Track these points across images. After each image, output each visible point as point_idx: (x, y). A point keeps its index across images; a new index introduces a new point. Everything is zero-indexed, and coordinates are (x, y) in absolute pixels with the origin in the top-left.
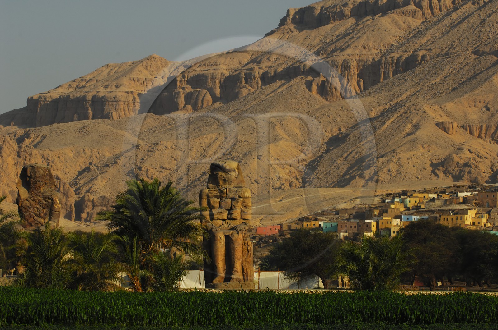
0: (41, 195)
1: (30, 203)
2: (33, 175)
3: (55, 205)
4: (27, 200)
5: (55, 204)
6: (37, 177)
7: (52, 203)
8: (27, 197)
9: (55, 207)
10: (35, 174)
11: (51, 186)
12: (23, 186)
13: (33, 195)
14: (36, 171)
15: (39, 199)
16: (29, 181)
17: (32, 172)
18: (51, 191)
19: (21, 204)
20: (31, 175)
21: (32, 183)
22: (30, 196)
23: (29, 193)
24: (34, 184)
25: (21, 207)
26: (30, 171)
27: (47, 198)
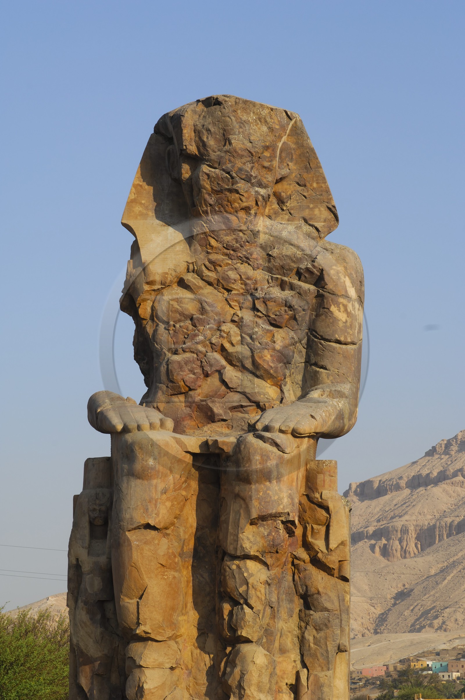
0: (257, 254)
2: (211, 142)
3: (333, 309)
5: (338, 304)
6: (233, 153)
7: (320, 297)
8: (184, 266)
9: (336, 320)
10: (227, 141)
11: (306, 213)
12: (158, 218)
13: (214, 257)
14: (227, 126)
15: (248, 278)
16: (190, 178)
17: (208, 130)
18: (309, 235)
19: (149, 310)
20: (204, 145)
21: (208, 187)
22: (200, 263)
23: (192, 248)
24: (221, 191)
25: (150, 323)
26: (200, 127)
27: (291, 270)
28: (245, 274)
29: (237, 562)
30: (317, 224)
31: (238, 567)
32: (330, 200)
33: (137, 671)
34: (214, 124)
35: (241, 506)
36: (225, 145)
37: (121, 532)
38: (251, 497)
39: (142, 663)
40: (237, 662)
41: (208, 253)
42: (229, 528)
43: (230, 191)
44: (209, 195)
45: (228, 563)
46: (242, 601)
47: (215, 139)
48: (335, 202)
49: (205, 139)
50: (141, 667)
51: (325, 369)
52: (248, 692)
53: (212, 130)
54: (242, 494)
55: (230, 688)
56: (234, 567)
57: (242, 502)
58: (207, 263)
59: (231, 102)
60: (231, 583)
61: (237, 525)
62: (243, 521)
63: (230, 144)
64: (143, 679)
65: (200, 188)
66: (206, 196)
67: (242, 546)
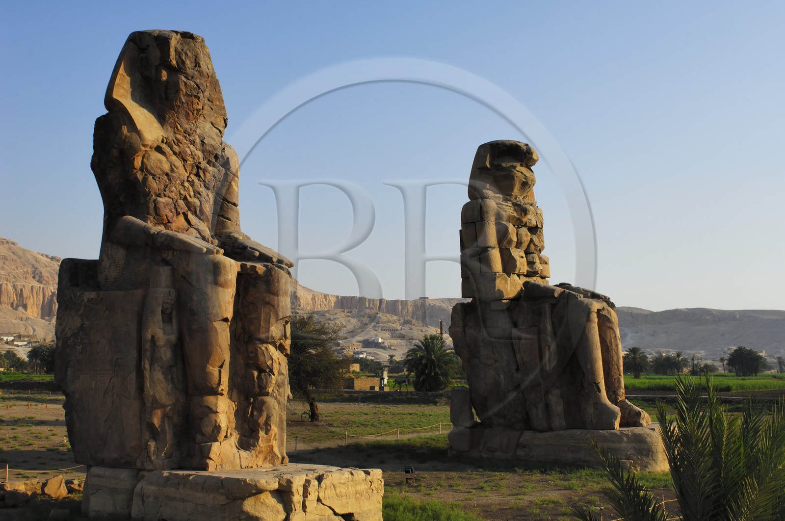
0: (198, 141)
1: (172, 165)
4: (159, 149)
6: (201, 73)
7: (226, 175)
8: (160, 138)
10: (197, 64)
11: (213, 120)
12: (133, 100)
14: (198, 54)
15: (195, 155)
16: (167, 81)
17: (186, 54)
18: (217, 135)
19: (140, 164)
20: (183, 63)
21: (184, 90)
22: (171, 138)
23: (165, 127)
24: (191, 96)
25: (139, 172)
26: (179, 49)
27: (213, 154)
28: (194, 151)
29: (265, 345)
30: (220, 128)
31: (266, 348)
32: (225, 115)
33: (213, 416)
34: (190, 51)
35: (271, 310)
36: (196, 66)
37: (209, 322)
38: (278, 305)
39: (218, 410)
40: (263, 408)
41: (175, 133)
42: (262, 323)
43: (196, 97)
44: (184, 96)
45: (259, 345)
46: (268, 370)
47: (190, 60)
48: (228, 116)
49: (184, 59)
50: (217, 412)
51: (230, 220)
52: (272, 427)
53: (189, 54)
54: (272, 302)
55: (259, 424)
56: (263, 348)
57: (272, 308)
58: (175, 140)
59: (200, 40)
60: (261, 358)
61: (268, 323)
62: (273, 320)
63: (200, 67)
64: (218, 421)
65: (178, 90)
66: (182, 96)
67: (272, 336)
